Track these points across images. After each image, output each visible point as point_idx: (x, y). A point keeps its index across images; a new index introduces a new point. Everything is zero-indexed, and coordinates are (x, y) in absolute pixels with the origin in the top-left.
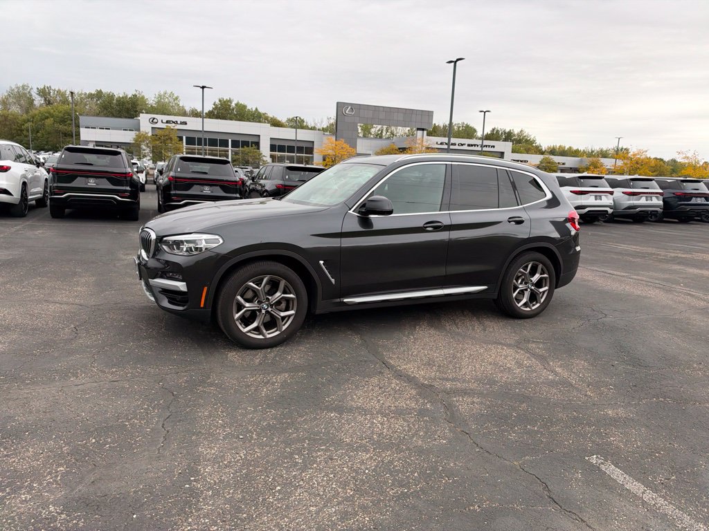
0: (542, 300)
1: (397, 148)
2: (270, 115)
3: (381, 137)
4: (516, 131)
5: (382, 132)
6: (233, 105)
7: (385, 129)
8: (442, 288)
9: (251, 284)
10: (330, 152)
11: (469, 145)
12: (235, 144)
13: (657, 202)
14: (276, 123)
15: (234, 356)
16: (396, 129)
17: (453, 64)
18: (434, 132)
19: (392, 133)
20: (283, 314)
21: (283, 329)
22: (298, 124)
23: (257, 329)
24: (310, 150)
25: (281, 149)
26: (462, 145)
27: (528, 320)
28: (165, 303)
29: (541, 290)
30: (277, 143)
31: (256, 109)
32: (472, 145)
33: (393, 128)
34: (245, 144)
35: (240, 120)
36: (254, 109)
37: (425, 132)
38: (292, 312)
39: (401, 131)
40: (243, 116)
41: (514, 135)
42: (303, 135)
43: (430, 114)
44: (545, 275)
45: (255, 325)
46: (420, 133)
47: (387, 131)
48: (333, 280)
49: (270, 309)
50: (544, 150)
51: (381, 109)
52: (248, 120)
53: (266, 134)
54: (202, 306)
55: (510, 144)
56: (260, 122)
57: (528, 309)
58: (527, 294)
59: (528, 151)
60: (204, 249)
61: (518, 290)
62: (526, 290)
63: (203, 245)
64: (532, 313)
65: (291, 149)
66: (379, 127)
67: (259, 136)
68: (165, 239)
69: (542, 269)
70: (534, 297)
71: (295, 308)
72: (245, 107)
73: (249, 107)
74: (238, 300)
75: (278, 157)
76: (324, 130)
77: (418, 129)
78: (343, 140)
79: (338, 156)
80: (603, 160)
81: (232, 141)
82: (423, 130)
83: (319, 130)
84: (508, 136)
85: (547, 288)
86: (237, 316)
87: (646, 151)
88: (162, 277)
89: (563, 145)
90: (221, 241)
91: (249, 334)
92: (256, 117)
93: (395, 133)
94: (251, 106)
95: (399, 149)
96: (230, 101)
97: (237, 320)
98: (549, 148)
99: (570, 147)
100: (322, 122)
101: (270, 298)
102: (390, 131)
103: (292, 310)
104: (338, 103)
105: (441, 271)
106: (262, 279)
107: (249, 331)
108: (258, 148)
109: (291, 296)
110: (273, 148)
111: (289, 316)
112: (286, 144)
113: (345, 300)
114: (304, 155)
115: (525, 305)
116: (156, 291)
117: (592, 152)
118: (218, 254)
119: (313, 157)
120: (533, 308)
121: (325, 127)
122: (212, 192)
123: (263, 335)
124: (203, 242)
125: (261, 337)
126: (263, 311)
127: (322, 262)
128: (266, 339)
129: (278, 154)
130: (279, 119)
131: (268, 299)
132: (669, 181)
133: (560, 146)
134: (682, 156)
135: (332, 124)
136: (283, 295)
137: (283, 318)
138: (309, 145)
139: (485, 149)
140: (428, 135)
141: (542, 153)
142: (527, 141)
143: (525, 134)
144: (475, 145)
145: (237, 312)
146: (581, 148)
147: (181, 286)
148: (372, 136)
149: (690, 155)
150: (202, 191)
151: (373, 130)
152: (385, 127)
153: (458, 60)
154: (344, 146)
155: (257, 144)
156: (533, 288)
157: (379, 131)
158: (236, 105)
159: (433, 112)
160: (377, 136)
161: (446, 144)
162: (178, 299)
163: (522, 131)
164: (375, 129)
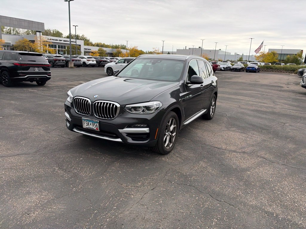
1: (28, 40)
3: (10, 33)
4: (81, 35)
5: (10, 31)
7: (12, 29)
11: (64, 41)
16: (19, 30)
18: (47, 33)
20: (173, 135)
21: (173, 142)
26: (61, 41)
28: (130, 140)
29: (214, 108)
32: (66, 41)
33: (17, 29)
37: (41, 33)
38: (175, 133)
39: (22, 31)
41: (80, 37)
43: (42, 24)
45: (167, 143)
46: (38, 33)
47: (14, 31)
48: (184, 116)
51: (15, 19)
54: (155, 138)
55: (83, 41)
59: (88, 45)
60: (154, 110)
64: (212, 117)
68: (127, 106)
74: (165, 132)
77: (37, 31)
84: (77, 37)
86: (164, 140)
87: (137, 47)
90: (161, 105)
91: (166, 148)
93: (18, 32)
95: (30, 41)
98: (95, 43)
99: (104, 44)
102: (15, 30)
109: (176, 126)
116: (125, 135)
120: (212, 115)
124: (155, 105)
125: (168, 148)
126: (169, 136)
127: (183, 108)
128: (170, 148)
131: (170, 130)
133: (100, 43)
134: (154, 50)
139: (72, 43)
140: (43, 35)
141: (94, 45)
144: (67, 41)
148: (5, 33)
151: (5, 30)
152: (12, 28)
157: (8, 30)
159: (44, 23)
160: (8, 33)
161: (53, 40)
162: (144, 137)
163: (83, 35)
164: (7, 28)
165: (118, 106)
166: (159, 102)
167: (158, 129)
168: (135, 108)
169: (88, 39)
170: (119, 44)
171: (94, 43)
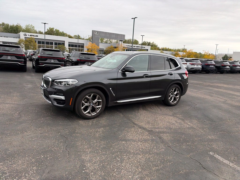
0: (177, 100)
1: (113, 47)
2: (68, 34)
3: (107, 43)
4: (151, 42)
6: (54, 30)
7: (108, 40)
8: (148, 97)
9: (87, 96)
10: (90, 47)
11: (137, 47)
12: (56, 44)
13: (200, 67)
14: (70, 37)
15: (81, 122)
16: (112, 40)
17: (134, 19)
18: (125, 42)
19: (111, 42)
20: (97, 107)
21: (98, 112)
22: (78, 37)
23: (89, 113)
24: (83, 47)
25: (72, 46)
26: (135, 47)
27: (173, 107)
28: (55, 104)
29: (177, 97)
30: (71, 44)
31: (63, 32)
32: (138, 47)
33: (111, 40)
34: (59, 44)
35: (57, 35)
36: (62, 32)
37: (122, 42)
38: (101, 106)
39: (114, 41)
40: (58, 34)
41: (151, 44)
42: (80, 41)
43: (124, 36)
44: (178, 92)
45: (88, 111)
46: (121, 42)
47: (109, 41)
48: (114, 95)
49: (93, 105)
50: (160, 49)
52: (60, 36)
53: (67, 41)
54: (70, 105)
55: (150, 47)
56: (64, 36)
57: (173, 103)
58: (173, 98)
59: (155, 49)
60: (71, 84)
61: (171, 97)
62: (173, 97)
63: (71, 83)
64: (174, 104)
65: (76, 46)
66: (106, 39)
67: (64, 41)
68: (55, 80)
69: (177, 90)
70: (175, 99)
71: (102, 104)
72: (59, 31)
73: (60, 31)
74: (83, 102)
75: (71, 49)
76: (87, 39)
77: (120, 41)
78: (95, 44)
79: (93, 49)
80: (179, 53)
81: (55, 43)
82: (122, 41)
83: (85, 39)
84: (149, 44)
85: (179, 96)
86: (82, 108)
87: (193, 50)
88: (54, 94)
89: (166, 47)
90: (77, 82)
91: (86, 114)
92: (63, 34)
93: (112, 42)
94: (61, 31)
95: (114, 47)
96: (53, 29)
97: (82, 109)
98: (162, 48)
99: (168, 48)
100: (86, 37)
101: (93, 101)
102: (110, 41)
103: (100, 105)
104: (92, 31)
105: (148, 91)
106: (91, 95)
107: (86, 113)
108: (64, 46)
109: (100, 100)
110: (69, 45)
111: (99, 108)
112: (74, 44)
113: (118, 102)
114: (81, 48)
115: (172, 102)
117: (175, 50)
118: (76, 86)
119: (84, 49)
120: (175, 103)
121: (87, 38)
122: (54, 62)
123: (91, 115)
124: (71, 82)
125: (90, 115)
126: (91, 106)
127: (111, 89)
128: (92, 116)
129: (71, 48)
130: (71, 35)
131: (93, 102)
132: (203, 60)
133: (165, 48)
134: (204, 52)
135: (90, 38)
136: (98, 100)
137: (97, 108)
138: (82, 45)
140: (123, 43)
141: (160, 50)
142: (155, 46)
143: (154, 43)
144: (139, 47)
145: (82, 107)
146: (172, 48)
147: (63, 98)
148: (104, 42)
149: (207, 51)
150: (51, 61)
151: (104, 40)
152: (108, 39)
153: (135, 18)
154: (95, 46)
155: (64, 44)
156: (175, 96)
157: (106, 41)
158: (56, 30)
159: (125, 35)
160: (105, 42)
161: (129, 46)
162: (61, 103)
163: (153, 42)
164: (105, 40)
165: (50, 80)
166: (76, 80)
167: (72, 98)
168: (61, 82)
169: (156, 44)
170: (181, 48)
171: (160, 48)
